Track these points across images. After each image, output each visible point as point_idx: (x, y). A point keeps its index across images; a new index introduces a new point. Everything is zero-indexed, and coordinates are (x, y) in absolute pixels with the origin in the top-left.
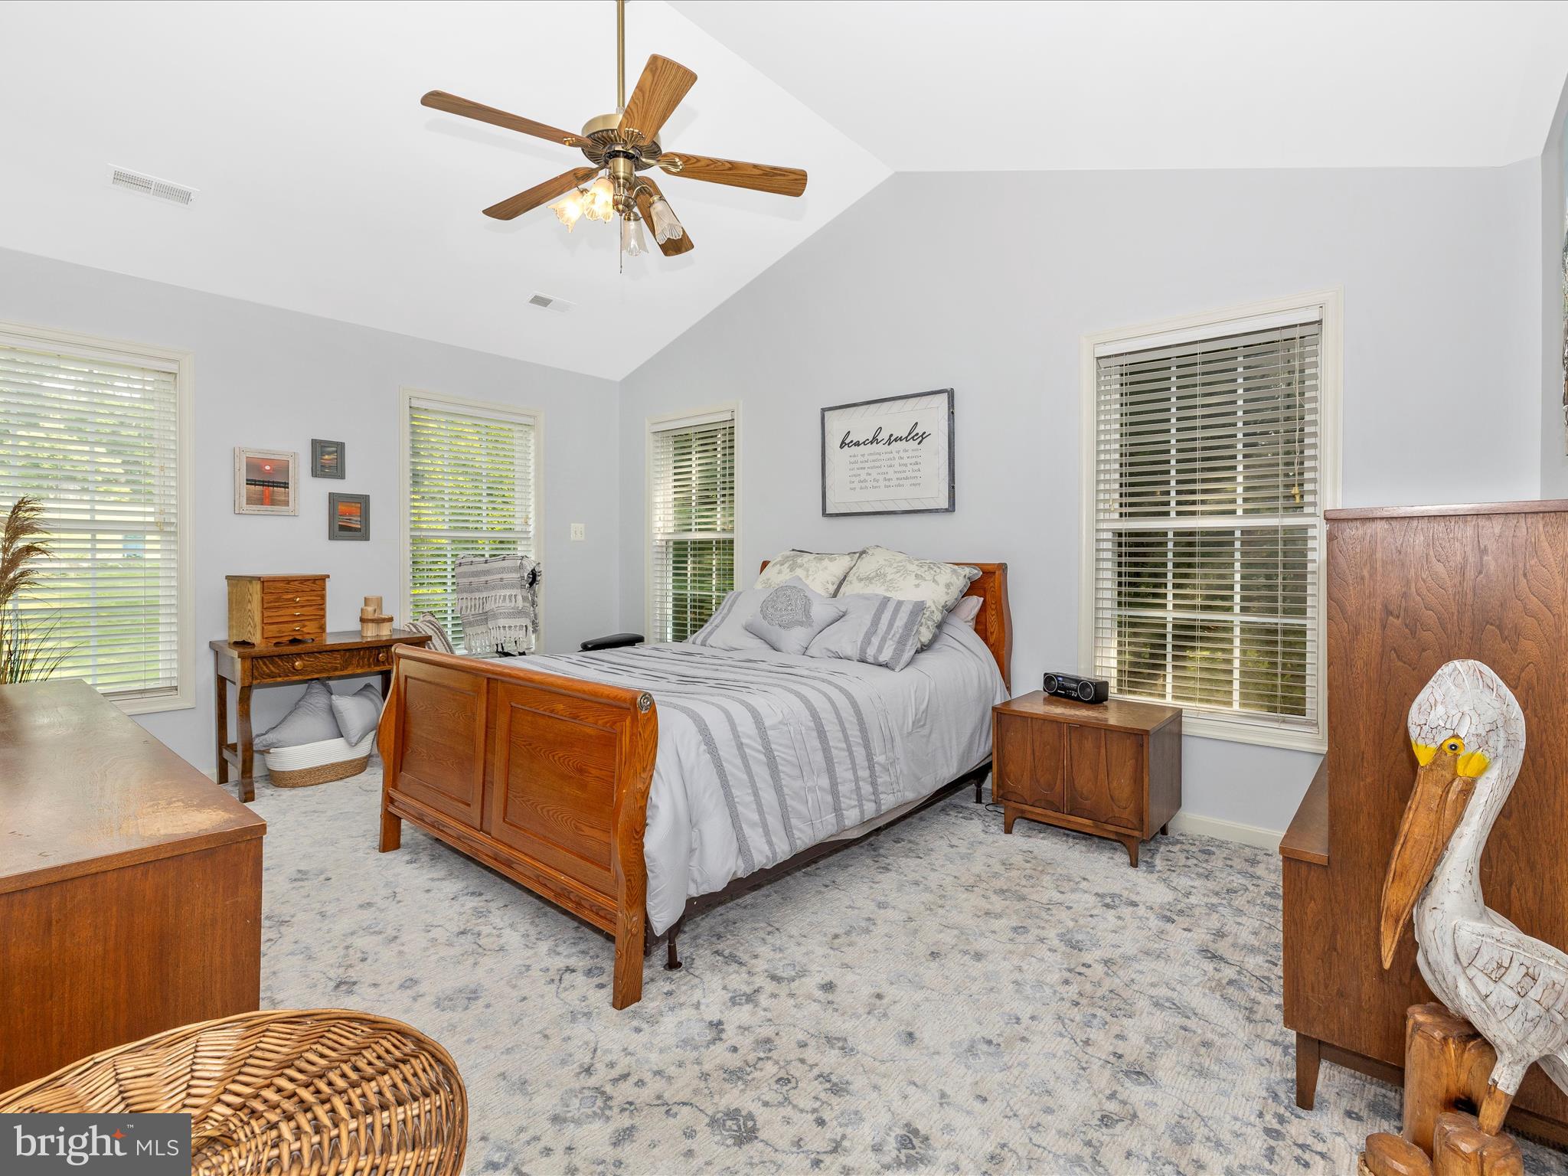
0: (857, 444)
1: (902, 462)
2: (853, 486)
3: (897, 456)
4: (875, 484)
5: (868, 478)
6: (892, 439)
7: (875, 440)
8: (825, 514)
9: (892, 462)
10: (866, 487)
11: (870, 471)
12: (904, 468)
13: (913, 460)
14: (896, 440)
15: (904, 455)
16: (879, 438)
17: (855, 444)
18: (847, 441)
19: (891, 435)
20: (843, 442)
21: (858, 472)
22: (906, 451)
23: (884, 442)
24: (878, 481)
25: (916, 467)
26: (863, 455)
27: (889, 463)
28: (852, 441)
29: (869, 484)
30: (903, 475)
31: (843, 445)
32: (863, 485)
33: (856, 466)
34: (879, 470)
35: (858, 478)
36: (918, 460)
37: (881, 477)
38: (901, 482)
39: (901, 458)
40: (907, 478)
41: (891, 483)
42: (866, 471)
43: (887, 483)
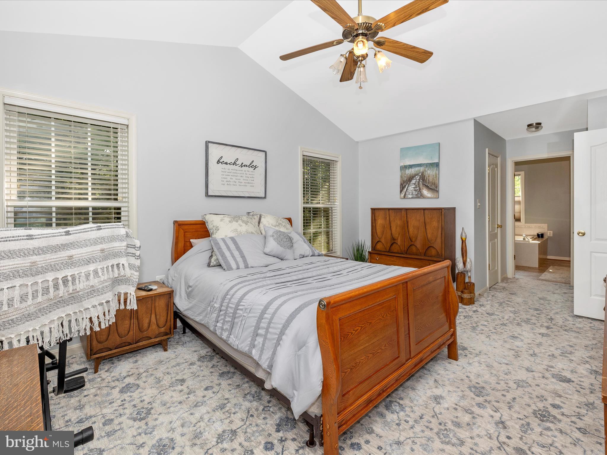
0: (226, 163)
1: (247, 176)
2: (223, 183)
3: (244, 173)
4: (234, 184)
5: (231, 180)
6: (243, 165)
7: (235, 164)
8: (207, 195)
9: (242, 175)
10: (230, 185)
11: (232, 177)
12: (247, 178)
13: (251, 176)
14: (244, 166)
15: (247, 173)
16: (237, 163)
17: (225, 163)
18: (221, 161)
19: (242, 163)
20: (218, 161)
21: (226, 177)
22: (248, 171)
23: (239, 165)
24: (236, 182)
25: (252, 179)
26: (229, 169)
27: (241, 175)
28: (223, 162)
29: (231, 183)
30: (247, 181)
31: (218, 162)
32: (228, 183)
33: (225, 174)
34: (237, 178)
35: (226, 180)
36: (254, 176)
37: (237, 181)
38: (246, 184)
39: (247, 174)
40: (248, 183)
41: (242, 184)
42: (230, 177)
43: (240, 184)
